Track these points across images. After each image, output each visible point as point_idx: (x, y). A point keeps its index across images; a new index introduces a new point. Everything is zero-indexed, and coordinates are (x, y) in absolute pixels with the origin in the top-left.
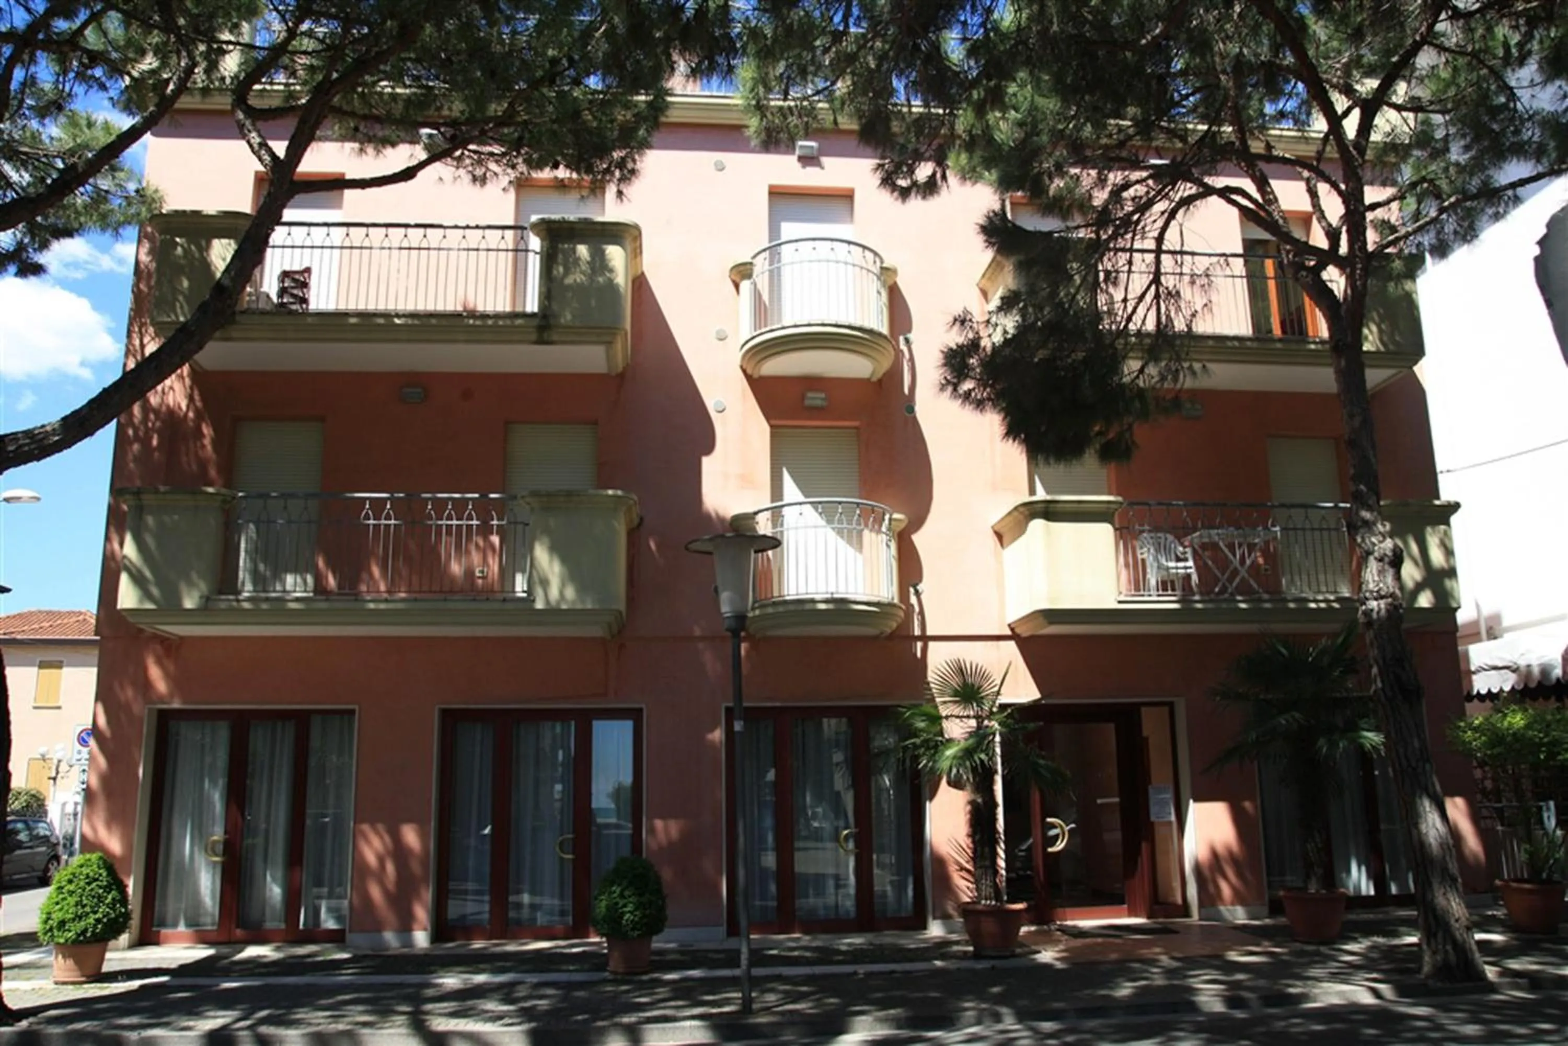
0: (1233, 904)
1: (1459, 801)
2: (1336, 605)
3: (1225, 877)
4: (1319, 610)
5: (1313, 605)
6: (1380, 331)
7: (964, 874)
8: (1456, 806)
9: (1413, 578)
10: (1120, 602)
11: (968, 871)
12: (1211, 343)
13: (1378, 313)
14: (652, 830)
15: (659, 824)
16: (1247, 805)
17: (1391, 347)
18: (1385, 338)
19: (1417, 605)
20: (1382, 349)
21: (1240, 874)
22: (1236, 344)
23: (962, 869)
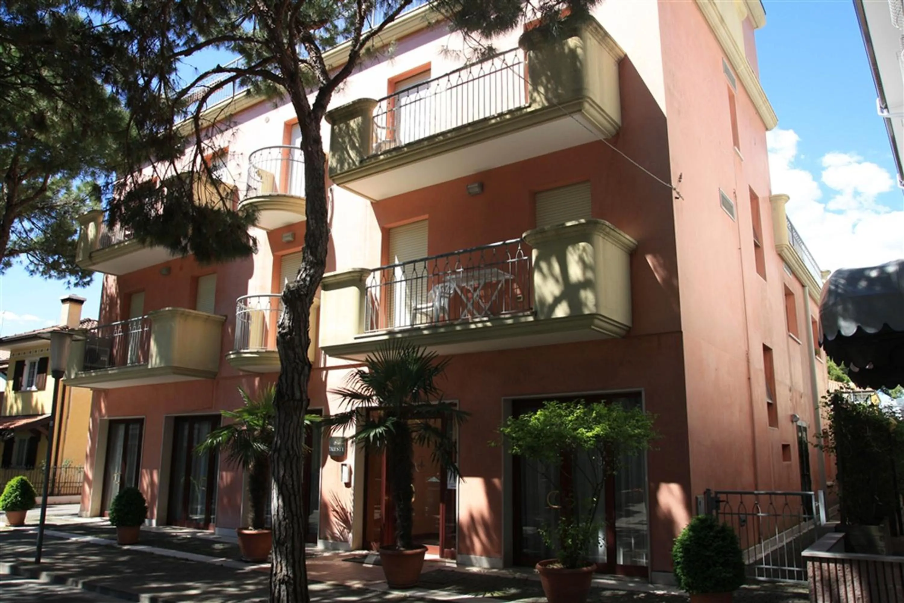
0: (481, 555)
1: (675, 488)
2: (489, 324)
3: (478, 535)
4: (477, 329)
5: (473, 326)
6: (547, 90)
7: (335, 513)
8: (670, 491)
9: (552, 293)
10: (356, 338)
11: (337, 512)
12: (426, 143)
13: (546, 75)
14: (222, 478)
15: (224, 474)
16: (496, 481)
17: (555, 101)
18: (550, 95)
19: (554, 316)
20: (546, 104)
21: (488, 535)
22: (441, 138)
23: (335, 510)
